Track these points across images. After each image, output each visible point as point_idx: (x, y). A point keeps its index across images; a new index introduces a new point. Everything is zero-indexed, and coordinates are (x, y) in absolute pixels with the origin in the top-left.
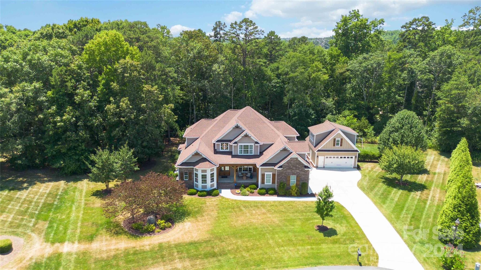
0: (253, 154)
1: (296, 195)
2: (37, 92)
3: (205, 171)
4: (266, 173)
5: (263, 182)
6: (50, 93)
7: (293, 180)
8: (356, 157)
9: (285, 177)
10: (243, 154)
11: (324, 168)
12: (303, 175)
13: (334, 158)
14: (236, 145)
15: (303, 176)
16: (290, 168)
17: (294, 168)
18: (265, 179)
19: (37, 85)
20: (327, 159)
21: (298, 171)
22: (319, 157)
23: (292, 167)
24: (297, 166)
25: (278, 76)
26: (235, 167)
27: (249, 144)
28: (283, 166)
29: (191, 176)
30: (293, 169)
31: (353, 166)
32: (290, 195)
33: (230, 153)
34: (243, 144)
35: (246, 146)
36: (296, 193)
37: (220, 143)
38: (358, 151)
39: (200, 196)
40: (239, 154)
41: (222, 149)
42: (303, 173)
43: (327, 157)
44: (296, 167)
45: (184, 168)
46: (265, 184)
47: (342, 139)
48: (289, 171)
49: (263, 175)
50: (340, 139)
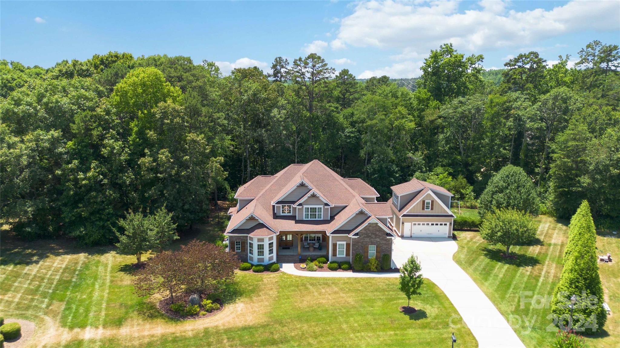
0: (322, 219)
1: (375, 270)
2: (54, 142)
3: (261, 240)
4: (338, 243)
5: (334, 254)
6: (70, 143)
7: (372, 251)
8: (451, 224)
9: (362, 247)
10: (309, 219)
11: (411, 238)
12: (385, 244)
13: (423, 224)
14: (301, 207)
15: (385, 246)
16: (368, 236)
17: (373, 236)
18: (338, 250)
19: (55, 133)
20: (415, 226)
21: (378, 240)
22: (405, 223)
23: (370, 234)
24: (377, 233)
25: (353, 124)
26: (299, 235)
27: (317, 207)
28: (360, 234)
29: (245, 247)
30: (372, 238)
31: (447, 235)
32: (369, 271)
33: (293, 218)
34: (310, 207)
35: (313, 208)
36: (376, 268)
37: (281, 205)
38: (453, 217)
39: (255, 271)
40: (304, 219)
41: (283, 213)
42: (384, 242)
43: (415, 224)
44: (376, 235)
45: (235, 237)
46: (338, 256)
47: (432, 202)
48: (367, 240)
49: (335, 246)
50: (430, 201)
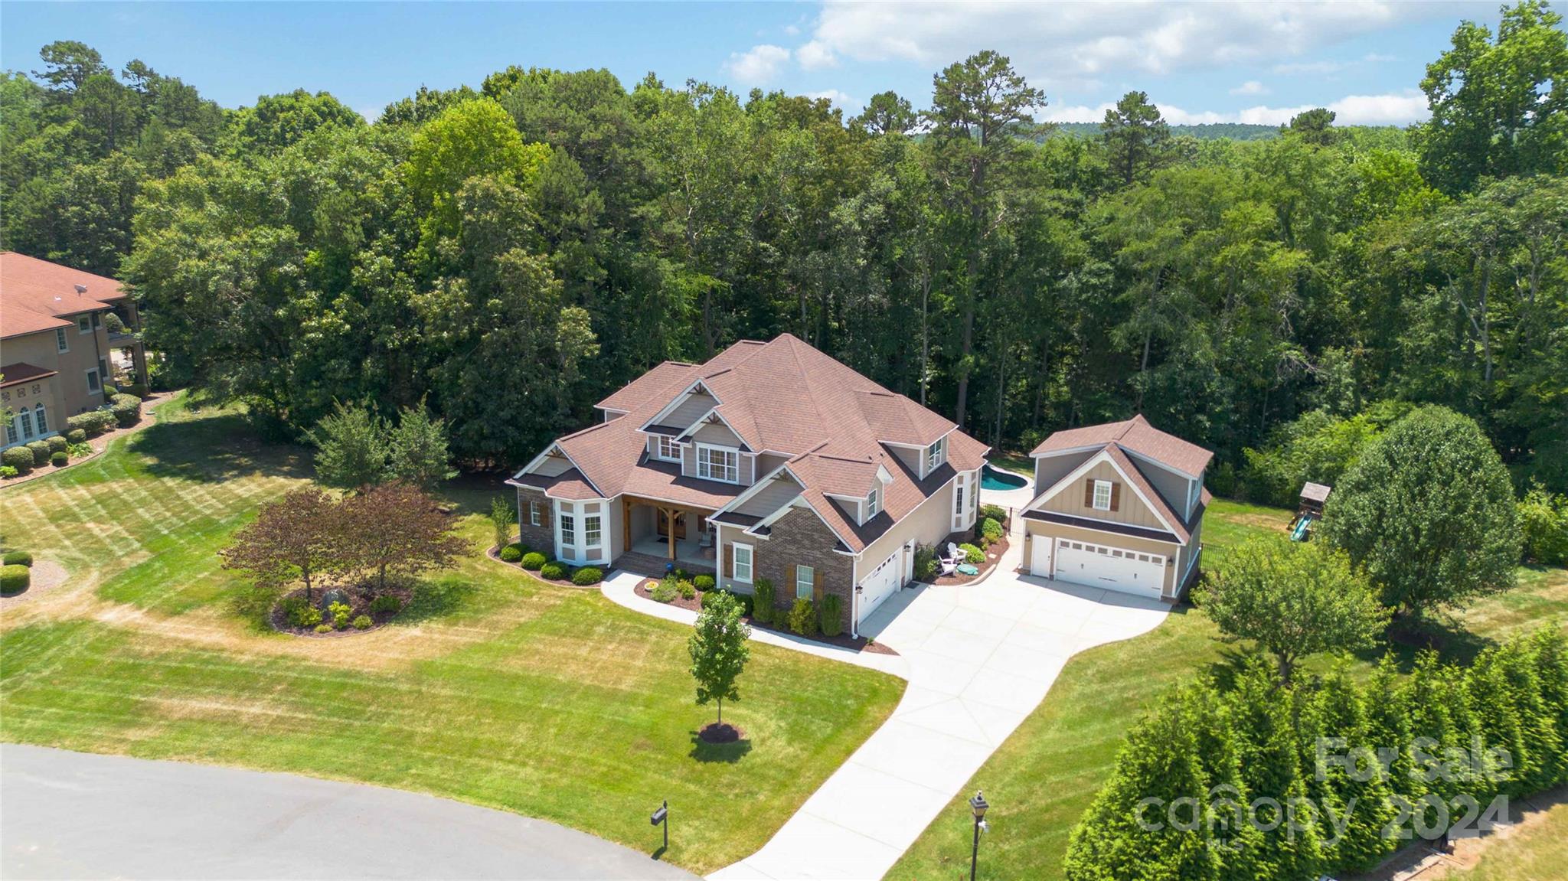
0: (736, 483)
1: (801, 631)
4: (736, 545)
5: (728, 574)
6: (312, 256)
7: (805, 582)
8: (1171, 561)
9: (781, 565)
10: (709, 478)
11: (1050, 581)
12: (836, 569)
13: (1090, 549)
14: (688, 445)
15: (836, 576)
16: (794, 542)
17: (806, 542)
20: (1064, 550)
21: (818, 554)
22: (1035, 537)
23: (799, 537)
24: (816, 536)
26: (671, 512)
27: (726, 449)
28: (774, 531)
29: (547, 517)
30: (804, 546)
31: (1161, 593)
32: (783, 628)
33: (672, 468)
34: (710, 447)
35: (717, 452)
36: (804, 625)
37: (658, 435)
38: (1179, 542)
40: (698, 476)
41: (663, 454)
42: (834, 563)
43: (1065, 545)
44: (813, 541)
45: (529, 490)
46: (735, 578)
48: (792, 549)
49: (728, 550)
50: (1110, 485)
